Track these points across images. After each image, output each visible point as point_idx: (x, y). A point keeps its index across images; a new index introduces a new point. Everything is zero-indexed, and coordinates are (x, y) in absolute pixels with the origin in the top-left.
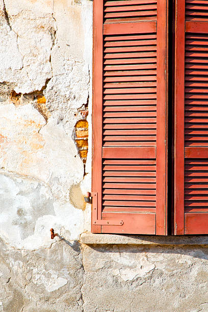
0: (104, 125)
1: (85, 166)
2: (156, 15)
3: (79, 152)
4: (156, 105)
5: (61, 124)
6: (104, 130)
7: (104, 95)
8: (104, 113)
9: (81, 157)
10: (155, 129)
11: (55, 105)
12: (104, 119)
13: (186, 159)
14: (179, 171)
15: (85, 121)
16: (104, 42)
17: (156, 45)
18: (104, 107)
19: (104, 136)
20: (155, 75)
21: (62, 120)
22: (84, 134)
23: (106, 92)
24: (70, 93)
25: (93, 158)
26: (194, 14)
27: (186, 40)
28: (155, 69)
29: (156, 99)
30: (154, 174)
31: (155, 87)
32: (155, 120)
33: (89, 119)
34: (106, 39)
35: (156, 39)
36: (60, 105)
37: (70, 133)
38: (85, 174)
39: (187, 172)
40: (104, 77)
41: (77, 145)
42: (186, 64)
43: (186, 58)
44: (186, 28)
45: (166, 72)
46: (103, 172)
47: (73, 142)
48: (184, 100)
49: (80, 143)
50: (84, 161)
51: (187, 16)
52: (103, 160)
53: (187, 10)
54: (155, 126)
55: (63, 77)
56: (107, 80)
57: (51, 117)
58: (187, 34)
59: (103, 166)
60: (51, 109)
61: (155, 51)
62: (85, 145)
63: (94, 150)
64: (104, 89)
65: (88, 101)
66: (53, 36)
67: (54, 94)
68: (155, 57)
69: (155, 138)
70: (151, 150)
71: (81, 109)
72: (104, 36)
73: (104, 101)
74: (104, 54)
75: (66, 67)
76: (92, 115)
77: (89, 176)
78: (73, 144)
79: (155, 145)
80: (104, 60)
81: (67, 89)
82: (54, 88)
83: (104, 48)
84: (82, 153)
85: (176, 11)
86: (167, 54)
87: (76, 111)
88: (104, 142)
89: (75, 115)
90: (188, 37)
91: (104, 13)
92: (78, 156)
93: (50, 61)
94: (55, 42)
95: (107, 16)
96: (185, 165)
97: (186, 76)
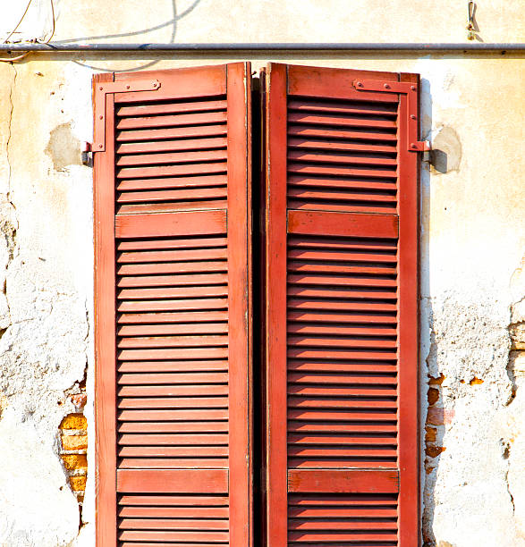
0: (119, 423)
1: (81, 508)
2: (224, 198)
3: (69, 480)
4: (226, 384)
5: (30, 422)
6: (119, 435)
7: (119, 363)
8: (119, 399)
9: (73, 489)
10: (227, 433)
11: (16, 383)
12: (119, 411)
13: (290, 495)
14: (276, 519)
15: (80, 415)
16: (118, 253)
17: (225, 260)
18: (119, 387)
19: (119, 447)
20: (226, 322)
21: (32, 413)
22: (78, 442)
23: (124, 355)
24: (49, 358)
25: (99, 491)
26: (306, 195)
27: (290, 249)
28: (225, 310)
29: (226, 371)
30: (224, 525)
31: (226, 346)
32: (225, 415)
33: (89, 411)
34: (122, 246)
35: (225, 247)
36: (28, 383)
37: (50, 440)
38: (81, 524)
39: (292, 520)
40: (119, 326)
41: (65, 465)
42: (289, 298)
43: (289, 286)
44: (289, 224)
45: (248, 315)
46: (119, 520)
47: (56, 458)
48: (285, 373)
49: (71, 460)
50: (80, 499)
51: (290, 200)
52: (120, 495)
53: (290, 187)
54: (225, 427)
55: (31, 324)
56: (124, 331)
57: (10, 408)
58: (291, 237)
59: (119, 508)
60: (8, 392)
61: (225, 272)
62: (81, 465)
63: (100, 475)
64: (119, 350)
65: (85, 375)
66: (10, 239)
67: (14, 359)
68: (225, 284)
69: (225, 452)
70: (219, 475)
71: (71, 392)
72: (118, 241)
73: (119, 375)
74: (118, 278)
75: (38, 303)
76: (95, 404)
77: (90, 530)
78: (57, 464)
79: (225, 466)
80: (118, 290)
81: (41, 350)
82: (14, 349)
83: (118, 266)
84: (74, 482)
85: (268, 190)
86: (250, 279)
87: (62, 395)
88: (119, 459)
89: (59, 403)
90: (293, 244)
91: (118, 193)
92: (67, 488)
93: (5, 292)
94: (15, 253)
95: (123, 198)
96: (289, 506)
97: (289, 323)
